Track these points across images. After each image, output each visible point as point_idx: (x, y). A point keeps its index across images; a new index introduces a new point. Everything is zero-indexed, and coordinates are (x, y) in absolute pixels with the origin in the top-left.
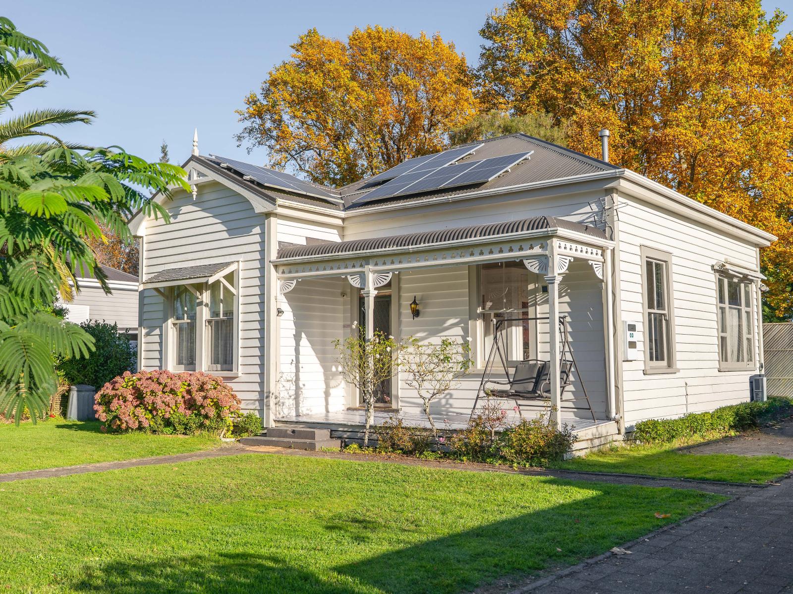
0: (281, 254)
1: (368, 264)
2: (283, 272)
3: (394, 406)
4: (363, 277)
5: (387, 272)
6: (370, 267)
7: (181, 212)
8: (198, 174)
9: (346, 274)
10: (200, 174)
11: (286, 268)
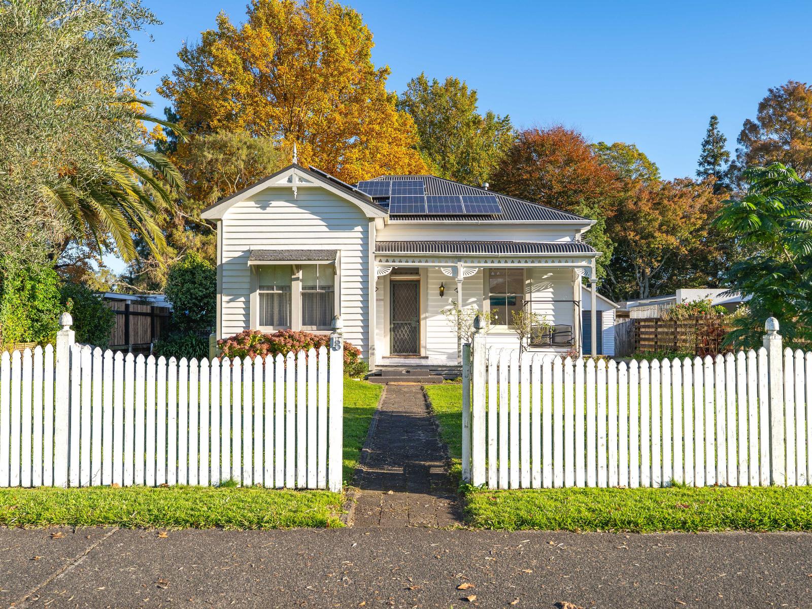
0: (378, 249)
1: (460, 261)
2: (380, 261)
3: (423, 354)
4: (455, 270)
5: (475, 267)
6: (462, 263)
7: (270, 205)
8: (300, 179)
9: (440, 267)
10: (301, 179)
11: (384, 259)
